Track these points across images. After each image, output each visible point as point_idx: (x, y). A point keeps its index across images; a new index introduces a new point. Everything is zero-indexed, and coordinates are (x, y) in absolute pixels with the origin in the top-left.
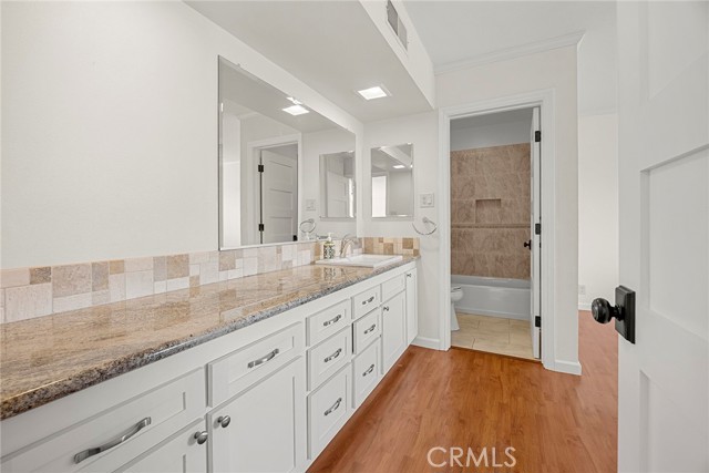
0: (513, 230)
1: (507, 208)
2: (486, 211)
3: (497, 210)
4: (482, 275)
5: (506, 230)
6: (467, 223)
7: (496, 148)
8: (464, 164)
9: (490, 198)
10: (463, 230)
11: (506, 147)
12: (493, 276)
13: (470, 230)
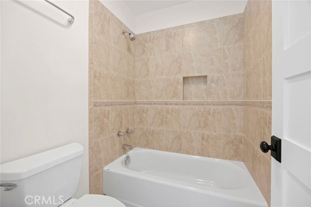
0: (221, 108)
1: (213, 85)
2: (193, 88)
3: (203, 87)
4: (188, 153)
5: (212, 107)
6: (175, 100)
7: (202, 23)
8: (171, 40)
9: (196, 75)
10: (170, 107)
11: (212, 20)
12: (199, 154)
13: (177, 107)
